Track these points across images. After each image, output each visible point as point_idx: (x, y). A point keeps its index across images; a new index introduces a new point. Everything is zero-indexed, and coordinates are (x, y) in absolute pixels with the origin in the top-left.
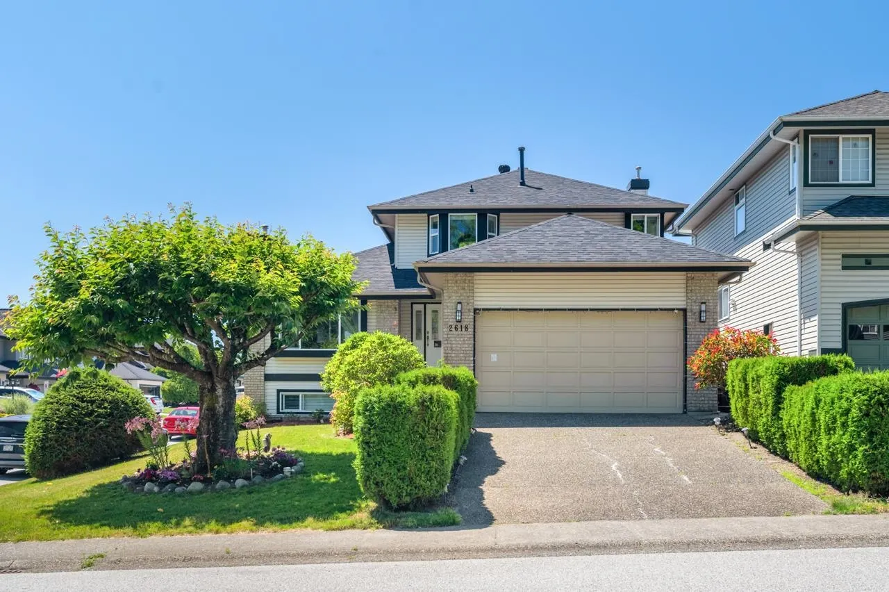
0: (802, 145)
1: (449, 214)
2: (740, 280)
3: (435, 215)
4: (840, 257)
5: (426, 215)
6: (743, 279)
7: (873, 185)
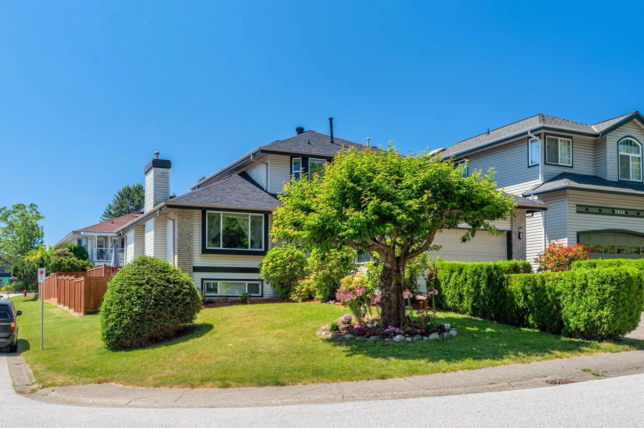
0: (543, 141)
1: (309, 158)
2: (532, 215)
3: (299, 158)
4: (575, 206)
5: (289, 157)
6: (534, 216)
7: (572, 167)
